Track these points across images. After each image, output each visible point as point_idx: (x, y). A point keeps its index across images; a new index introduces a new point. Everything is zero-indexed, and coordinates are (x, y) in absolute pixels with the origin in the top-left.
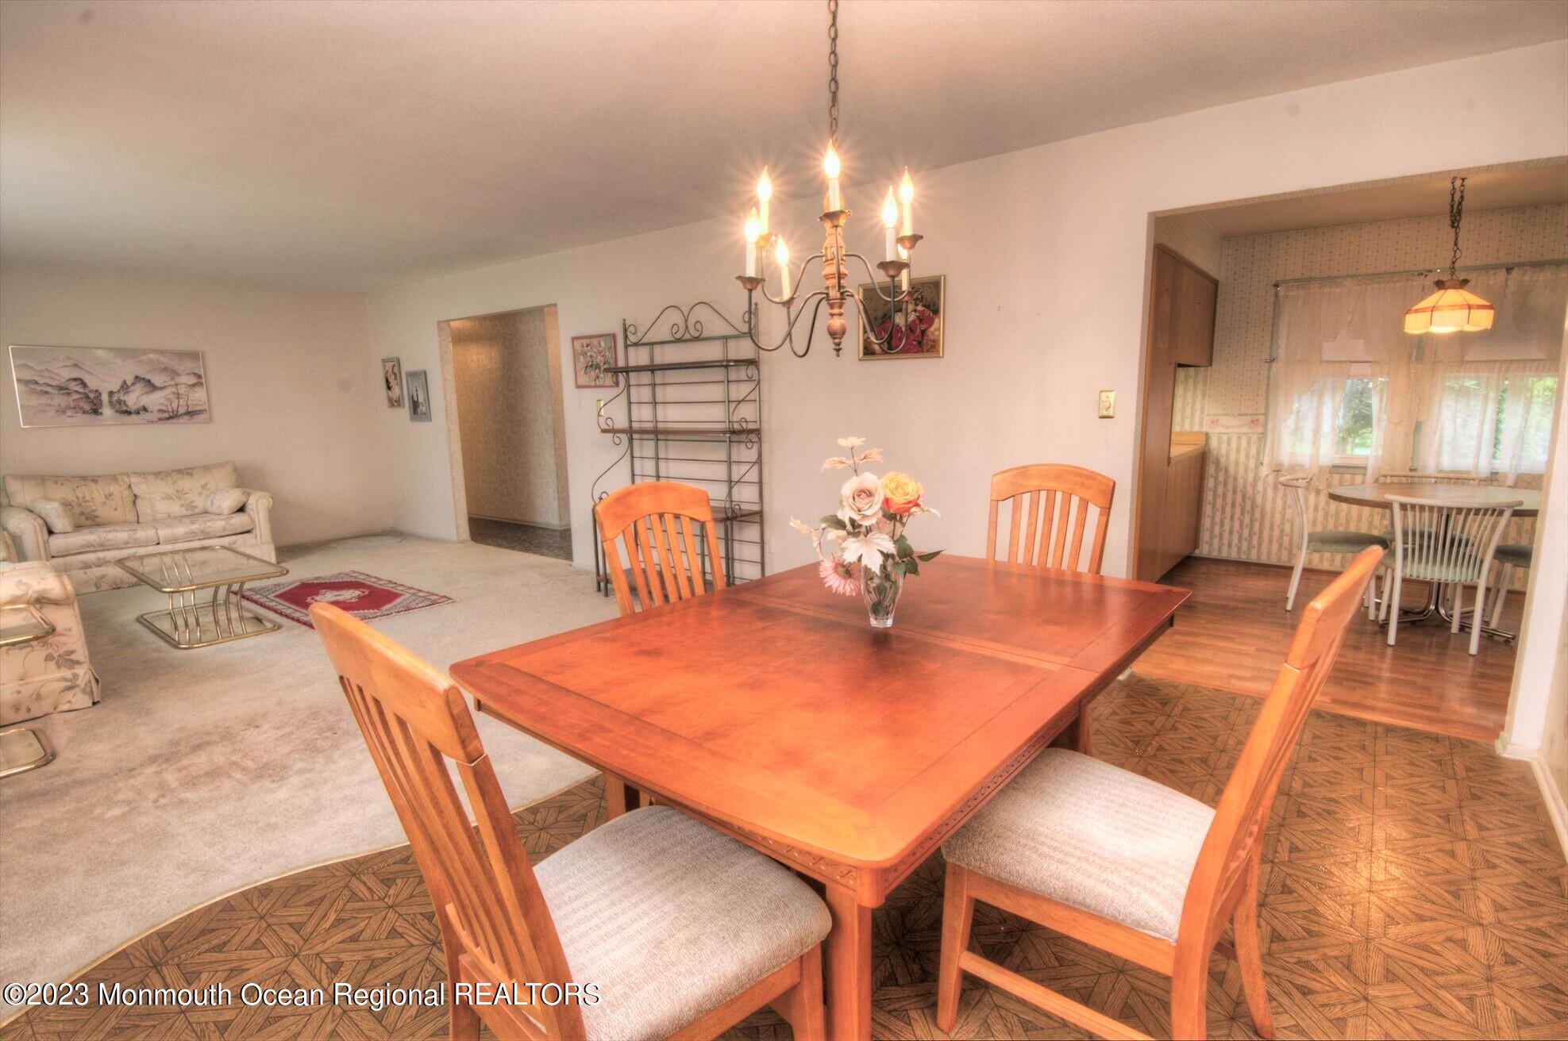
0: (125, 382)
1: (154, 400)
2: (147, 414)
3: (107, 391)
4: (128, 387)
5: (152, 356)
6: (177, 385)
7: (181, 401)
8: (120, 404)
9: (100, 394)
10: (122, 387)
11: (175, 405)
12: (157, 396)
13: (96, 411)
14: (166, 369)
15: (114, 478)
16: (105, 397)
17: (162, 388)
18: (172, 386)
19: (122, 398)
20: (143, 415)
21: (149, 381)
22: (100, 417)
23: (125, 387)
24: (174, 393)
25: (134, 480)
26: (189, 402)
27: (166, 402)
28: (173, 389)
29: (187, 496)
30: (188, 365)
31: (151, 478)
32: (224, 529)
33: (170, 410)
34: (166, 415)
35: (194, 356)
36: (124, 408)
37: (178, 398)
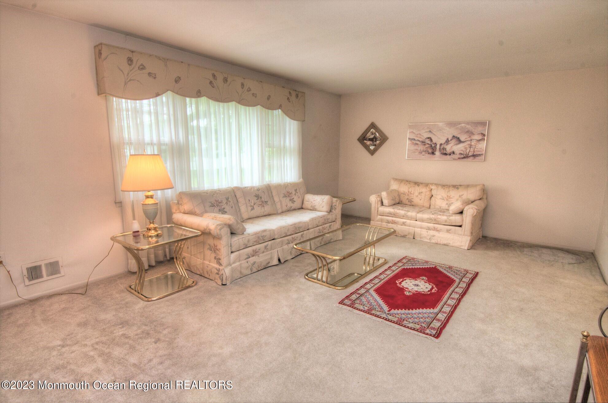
0: (448, 139)
1: (459, 148)
2: (454, 155)
3: (440, 143)
4: (449, 141)
5: (463, 125)
6: (471, 140)
7: (471, 148)
8: (443, 150)
9: (437, 145)
10: (446, 141)
11: (468, 151)
12: (461, 146)
13: (433, 153)
14: (468, 132)
15: (427, 185)
16: (438, 146)
17: (463, 142)
18: (469, 140)
19: (445, 147)
20: (453, 156)
21: (459, 138)
22: (434, 156)
23: (447, 141)
24: (469, 144)
25: (433, 187)
26: (475, 150)
27: (464, 149)
28: (469, 143)
29: (451, 199)
30: (480, 129)
31: (440, 187)
32: (446, 221)
33: (465, 153)
34: (462, 156)
35: (483, 124)
36: (445, 152)
37: (470, 147)
